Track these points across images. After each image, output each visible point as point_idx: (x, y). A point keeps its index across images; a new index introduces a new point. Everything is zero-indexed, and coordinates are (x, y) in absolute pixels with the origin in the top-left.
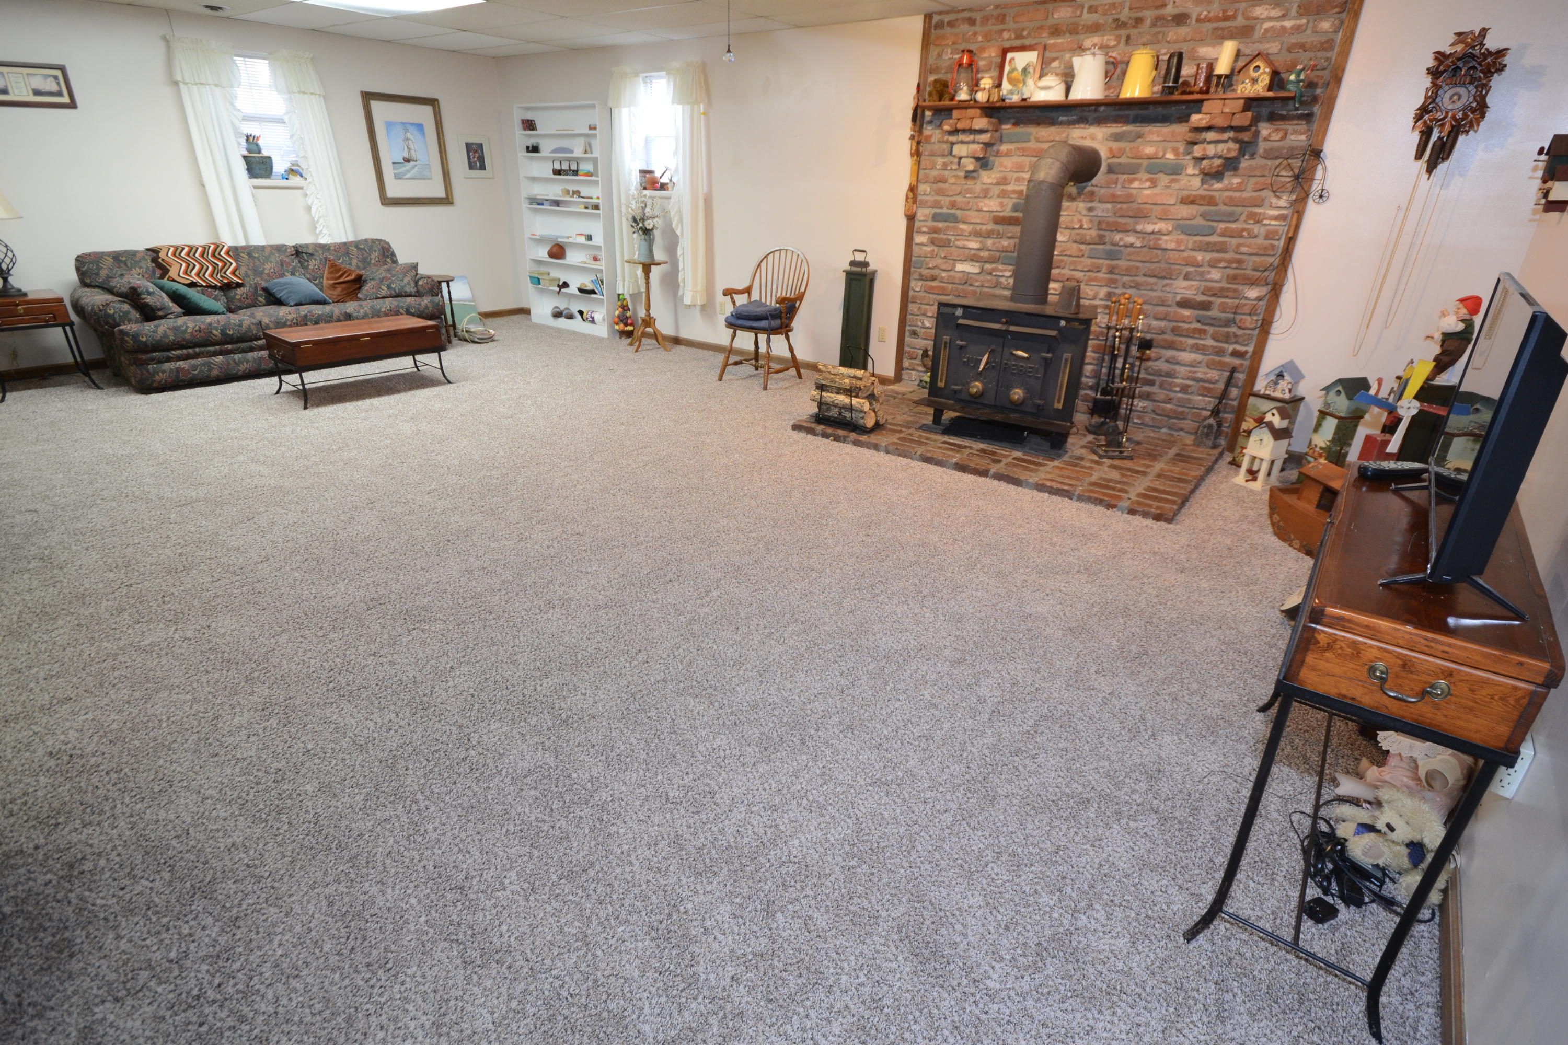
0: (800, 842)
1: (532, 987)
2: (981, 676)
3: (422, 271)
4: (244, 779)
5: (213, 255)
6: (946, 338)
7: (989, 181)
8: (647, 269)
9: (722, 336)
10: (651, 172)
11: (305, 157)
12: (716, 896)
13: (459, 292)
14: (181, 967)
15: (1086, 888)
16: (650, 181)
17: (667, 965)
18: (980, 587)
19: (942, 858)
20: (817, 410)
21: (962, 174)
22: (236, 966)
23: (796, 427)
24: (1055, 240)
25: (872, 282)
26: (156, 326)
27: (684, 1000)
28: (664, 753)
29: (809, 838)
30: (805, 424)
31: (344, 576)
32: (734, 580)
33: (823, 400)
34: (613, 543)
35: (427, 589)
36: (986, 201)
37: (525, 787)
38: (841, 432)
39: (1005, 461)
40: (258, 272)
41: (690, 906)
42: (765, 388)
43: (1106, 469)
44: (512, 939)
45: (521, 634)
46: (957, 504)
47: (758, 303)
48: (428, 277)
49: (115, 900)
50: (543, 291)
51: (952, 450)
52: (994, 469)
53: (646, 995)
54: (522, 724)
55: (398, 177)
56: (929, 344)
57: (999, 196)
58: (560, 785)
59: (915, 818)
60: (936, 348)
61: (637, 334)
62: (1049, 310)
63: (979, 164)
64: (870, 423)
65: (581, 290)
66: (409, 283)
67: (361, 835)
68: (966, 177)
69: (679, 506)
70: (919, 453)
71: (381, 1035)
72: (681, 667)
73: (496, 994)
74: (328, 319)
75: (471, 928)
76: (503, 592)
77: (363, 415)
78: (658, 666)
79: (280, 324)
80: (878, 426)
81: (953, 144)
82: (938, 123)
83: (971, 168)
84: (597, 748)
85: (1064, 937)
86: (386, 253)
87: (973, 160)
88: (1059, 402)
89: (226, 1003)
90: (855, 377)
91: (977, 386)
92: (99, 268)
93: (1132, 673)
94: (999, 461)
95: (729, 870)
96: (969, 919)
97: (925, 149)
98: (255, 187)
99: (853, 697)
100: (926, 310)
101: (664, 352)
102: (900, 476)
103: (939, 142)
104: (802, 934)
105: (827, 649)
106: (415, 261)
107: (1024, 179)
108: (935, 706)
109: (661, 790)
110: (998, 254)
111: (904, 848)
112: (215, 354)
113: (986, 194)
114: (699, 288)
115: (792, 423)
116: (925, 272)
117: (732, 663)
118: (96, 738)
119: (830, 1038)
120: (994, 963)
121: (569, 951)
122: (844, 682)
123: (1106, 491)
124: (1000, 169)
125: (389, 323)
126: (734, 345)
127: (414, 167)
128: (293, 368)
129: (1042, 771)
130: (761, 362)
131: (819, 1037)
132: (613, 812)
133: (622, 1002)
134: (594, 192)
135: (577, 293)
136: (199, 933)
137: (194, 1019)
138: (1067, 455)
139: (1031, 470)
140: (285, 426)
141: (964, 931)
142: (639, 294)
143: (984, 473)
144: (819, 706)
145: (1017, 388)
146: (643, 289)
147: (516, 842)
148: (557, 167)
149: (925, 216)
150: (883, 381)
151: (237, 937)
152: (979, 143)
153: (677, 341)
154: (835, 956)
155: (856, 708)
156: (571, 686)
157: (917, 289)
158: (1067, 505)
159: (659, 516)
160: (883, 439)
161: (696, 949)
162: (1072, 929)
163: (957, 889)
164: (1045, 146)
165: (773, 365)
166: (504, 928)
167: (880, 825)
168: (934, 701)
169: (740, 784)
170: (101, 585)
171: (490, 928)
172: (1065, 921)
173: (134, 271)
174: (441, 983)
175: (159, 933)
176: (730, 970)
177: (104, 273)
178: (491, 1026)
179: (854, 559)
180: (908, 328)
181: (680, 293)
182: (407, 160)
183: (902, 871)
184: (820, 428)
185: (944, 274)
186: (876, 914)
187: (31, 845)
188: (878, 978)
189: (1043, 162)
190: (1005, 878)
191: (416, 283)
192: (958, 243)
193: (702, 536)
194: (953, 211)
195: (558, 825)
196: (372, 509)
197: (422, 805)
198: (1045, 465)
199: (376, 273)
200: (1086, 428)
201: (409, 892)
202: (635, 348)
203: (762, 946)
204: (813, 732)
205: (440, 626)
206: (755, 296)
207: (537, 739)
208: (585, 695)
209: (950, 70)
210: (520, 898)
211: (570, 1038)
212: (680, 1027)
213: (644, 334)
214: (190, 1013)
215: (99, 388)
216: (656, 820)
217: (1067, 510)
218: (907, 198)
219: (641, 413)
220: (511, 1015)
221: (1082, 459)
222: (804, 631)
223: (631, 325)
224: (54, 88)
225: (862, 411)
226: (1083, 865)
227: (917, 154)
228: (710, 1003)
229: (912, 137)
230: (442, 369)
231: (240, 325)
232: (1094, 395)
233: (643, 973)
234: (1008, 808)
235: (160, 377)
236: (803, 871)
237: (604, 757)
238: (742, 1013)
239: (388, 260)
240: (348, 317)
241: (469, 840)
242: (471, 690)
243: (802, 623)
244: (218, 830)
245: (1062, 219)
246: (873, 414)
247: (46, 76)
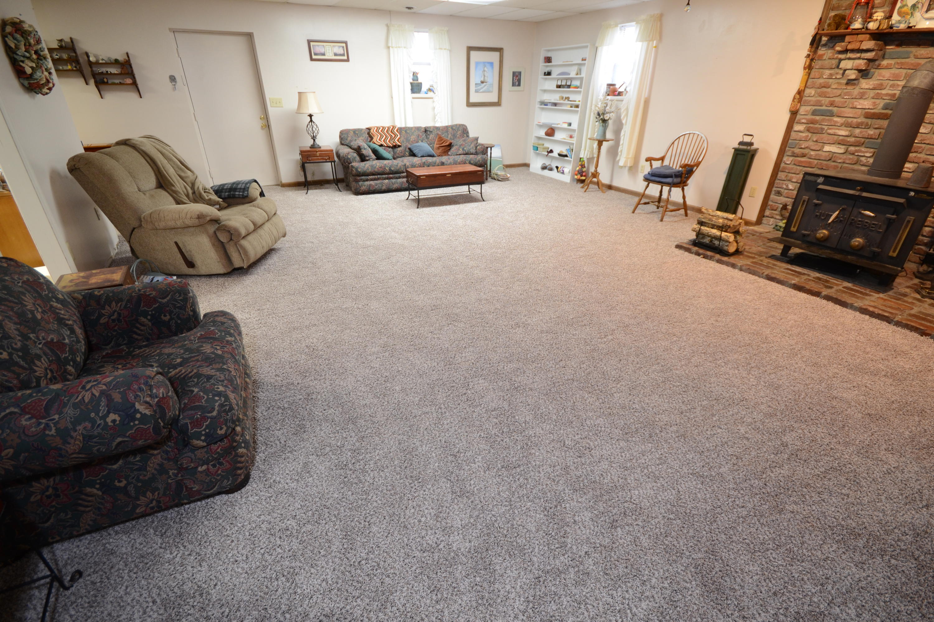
0: (639, 493)
1: (481, 516)
2: (787, 429)
3: (480, 141)
4: (372, 376)
5: (391, 132)
6: (806, 198)
7: (867, 87)
8: (600, 143)
9: (639, 185)
10: (614, 85)
11: (436, 82)
12: (583, 505)
13: (496, 153)
14: (341, 450)
15: (844, 590)
16: (612, 90)
17: (551, 532)
18: (797, 370)
19: (735, 534)
20: (695, 237)
21: (845, 81)
22: (361, 457)
23: (678, 247)
24: (917, 131)
25: (753, 156)
26: (365, 164)
27: (557, 553)
28: (566, 419)
29: (645, 492)
30: (685, 245)
31: (423, 291)
32: (622, 332)
33: (701, 231)
34: (556, 298)
35: (459, 305)
36: (861, 101)
37: (492, 416)
38: (709, 253)
39: (835, 288)
40: (408, 140)
41: (568, 505)
42: (662, 220)
43: (926, 306)
44: (475, 489)
45: (501, 337)
46: (789, 311)
47: (668, 167)
48: (482, 145)
49: (321, 414)
50: (538, 154)
51: (793, 275)
52: (825, 292)
53: (537, 542)
54: (495, 384)
55: (477, 91)
56: (790, 201)
57: (873, 98)
58: (509, 420)
59: (719, 504)
60: (795, 205)
61: (588, 181)
62: (900, 183)
63: (860, 74)
64: (732, 249)
65: (560, 155)
66: (473, 148)
67: (416, 416)
68: (847, 84)
69: (597, 283)
70: (765, 274)
71: (413, 510)
72: (583, 374)
73: (464, 512)
74: (433, 165)
75: (457, 476)
76: (495, 314)
77: (442, 213)
78: (570, 371)
79: (413, 166)
80: (737, 252)
81: (840, 60)
82: (831, 45)
83: (853, 77)
84: (530, 406)
85: (819, 615)
86: (464, 131)
87: (856, 72)
88: (894, 251)
89: (355, 472)
90: (727, 219)
91: (823, 233)
92: (348, 137)
93: (918, 458)
94: (831, 288)
95: (593, 494)
96: (747, 578)
97: (817, 64)
98: (413, 98)
99: (689, 418)
100: (792, 177)
101: (601, 194)
102: (748, 286)
103: (830, 59)
104: (632, 545)
105: (676, 384)
106: (477, 136)
107: (898, 85)
108: (748, 439)
109: (561, 438)
110: (863, 140)
111: (708, 519)
112: (385, 179)
113: (862, 96)
114: (630, 156)
115: (676, 243)
116: (797, 151)
117: (614, 379)
118: (322, 344)
119: (639, 609)
120: (761, 612)
121: (501, 505)
122: (684, 408)
123: (923, 322)
124: (878, 78)
125: (460, 168)
126: (646, 192)
127: (485, 86)
128: (416, 188)
129: (824, 504)
130: (662, 204)
131: (633, 606)
132: (534, 442)
133: (524, 541)
134: (577, 98)
135: (557, 156)
136: (349, 438)
137: (343, 474)
138: (893, 291)
139: (858, 298)
140: (408, 215)
141: (742, 584)
142: (593, 158)
143: (817, 294)
144: (665, 418)
145: (859, 237)
146: (596, 156)
147: (484, 442)
148: (559, 83)
149: (807, 111)
150: (747, 223)
151: (363, 445)
152: (863, 59)
153: (610, 187)
154: (650, 565)
155: (689, 425)
156: (522, 371)
157: (788, 163)
158: (884, 327)
159: (584, 287)
160: (739, 261)
161: (568, 529)
162: (826, 612)
163: (741, 557)
164: (922, 61)
165: (669, 206)
166: (472, 482)
167: (694, 500)
168: (747, 435)
169: (608, 449)
170: (331, 278)
171: (466, 480)
172: (822, 606)
173: (360, 138)
174: (441, 497)
175: (335, 433)
176: (585, 548)
177: (349, 139)
178: (460, 526)
179: (704, 334)
180: (774, 189)
181: (618, 159)
182: (482, 82)
183: (704, 532)
184: (695, 249)
185: (812, 153)
186: (682, 552)
187: (297, 382)
188: (676, 589)
189: (919, 73)
190: (780, 562)
191: (476, 147)
192: (830, 131)
193: (608, 303)
194: (830, 108)
195: (505, 440)
196: (439, 261)
197: (443, 411)
198: (870, 295)
199: (458, 142)
200: (914, 273)
201: (432, 450)
202: (584, 189)
203: (606, 542)
204: (658, 432)
205: (462, 325)
206: (666, 162)
207: (501, 393)
208: (528, 377)
209: (849, 7)
210: (482, 470)
211: (496, 548)
212: (553, 566)
213: (591, 182)
214: (342, 471)
215: (341, 191)
216: (557, 454)
217: (884, 331)
218: (794, 98)
219: (582, 227)
220: (470, 525)
221: (905, 295)
222: (662, 371)
223: (584, 176)
224: (342, 52)
225: (727, 241)
226: (845, 575)
227: (809, 68)
228: (572, 561)
229: (808, 56)
230: (481, 193)
231: (397, 166)
232: (928, 250)
233: (537, 531)
234: (792, 519)
235: (363, 188)
236: (638, 510)
237: (533, 412)
238: (589, 573)
239: (465, 135)
240: (443, 164)
241: (462, 434)
242: (473, 361)
243: (662, 366)
244: (361, 396)
245: (927, 116)
246: (735, 244)
247: (340, 47)
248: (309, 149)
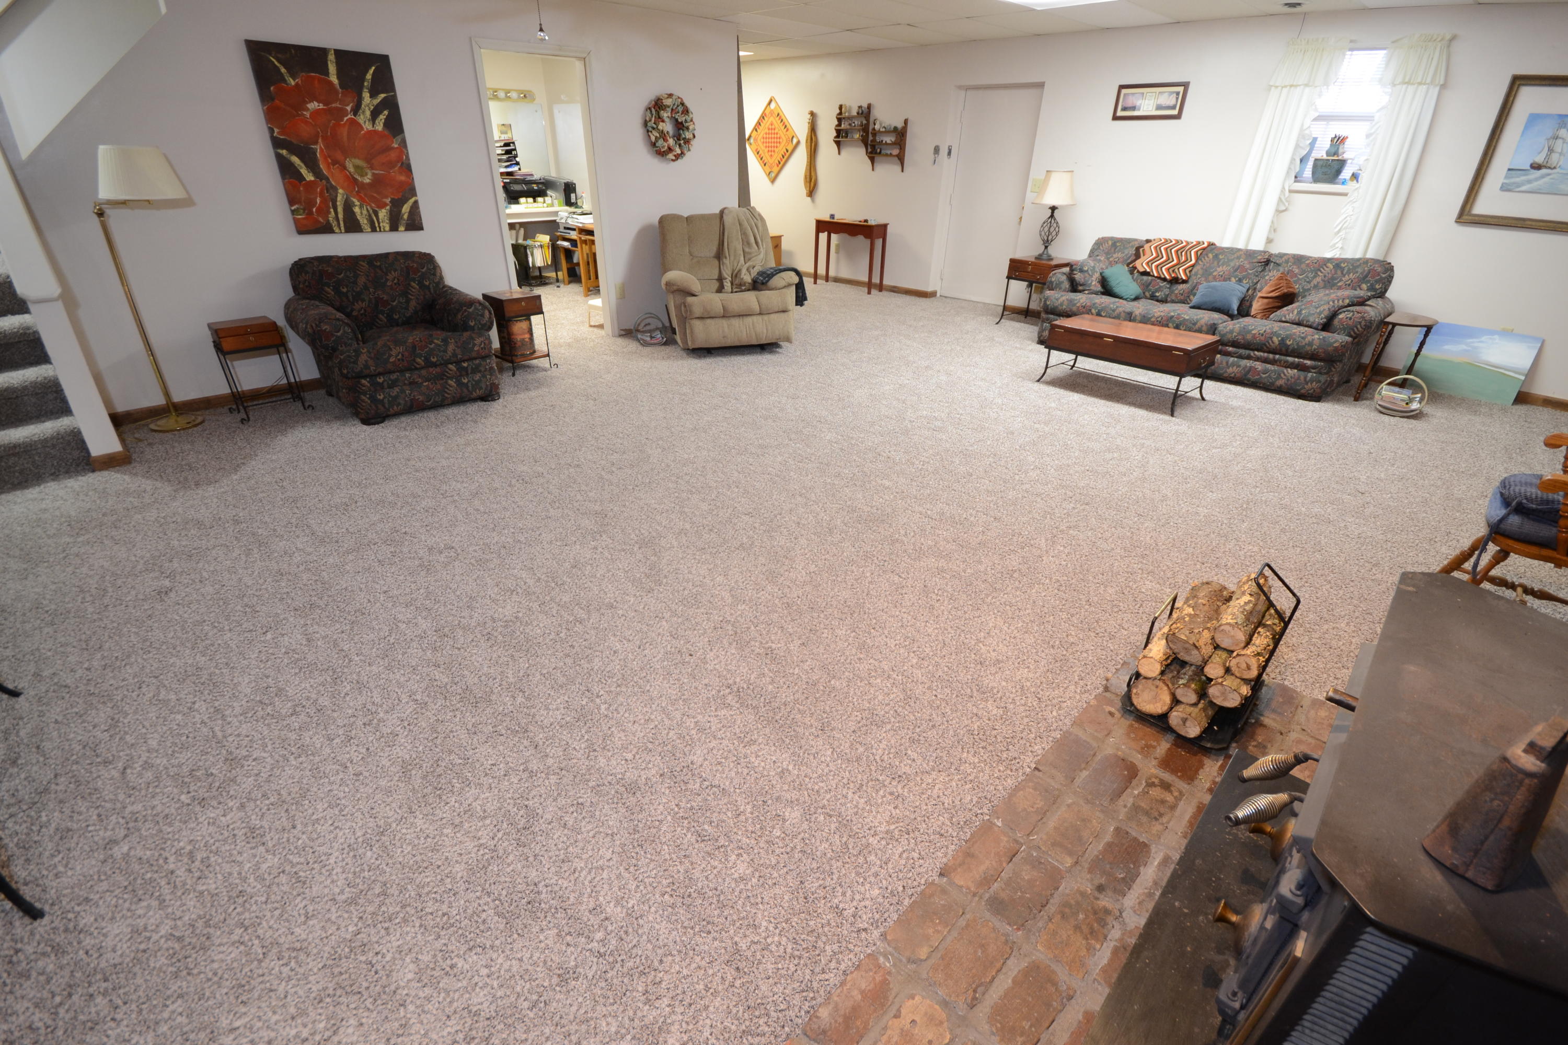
40: (1207, 273)
86: (1370, 276)
92: (1097, 249)
173: (1115, 255)
182: (1536, 167)
224: (1173, 102)
239: (1365, 286)
247: (1172, 93)
248: (1033, 260)
